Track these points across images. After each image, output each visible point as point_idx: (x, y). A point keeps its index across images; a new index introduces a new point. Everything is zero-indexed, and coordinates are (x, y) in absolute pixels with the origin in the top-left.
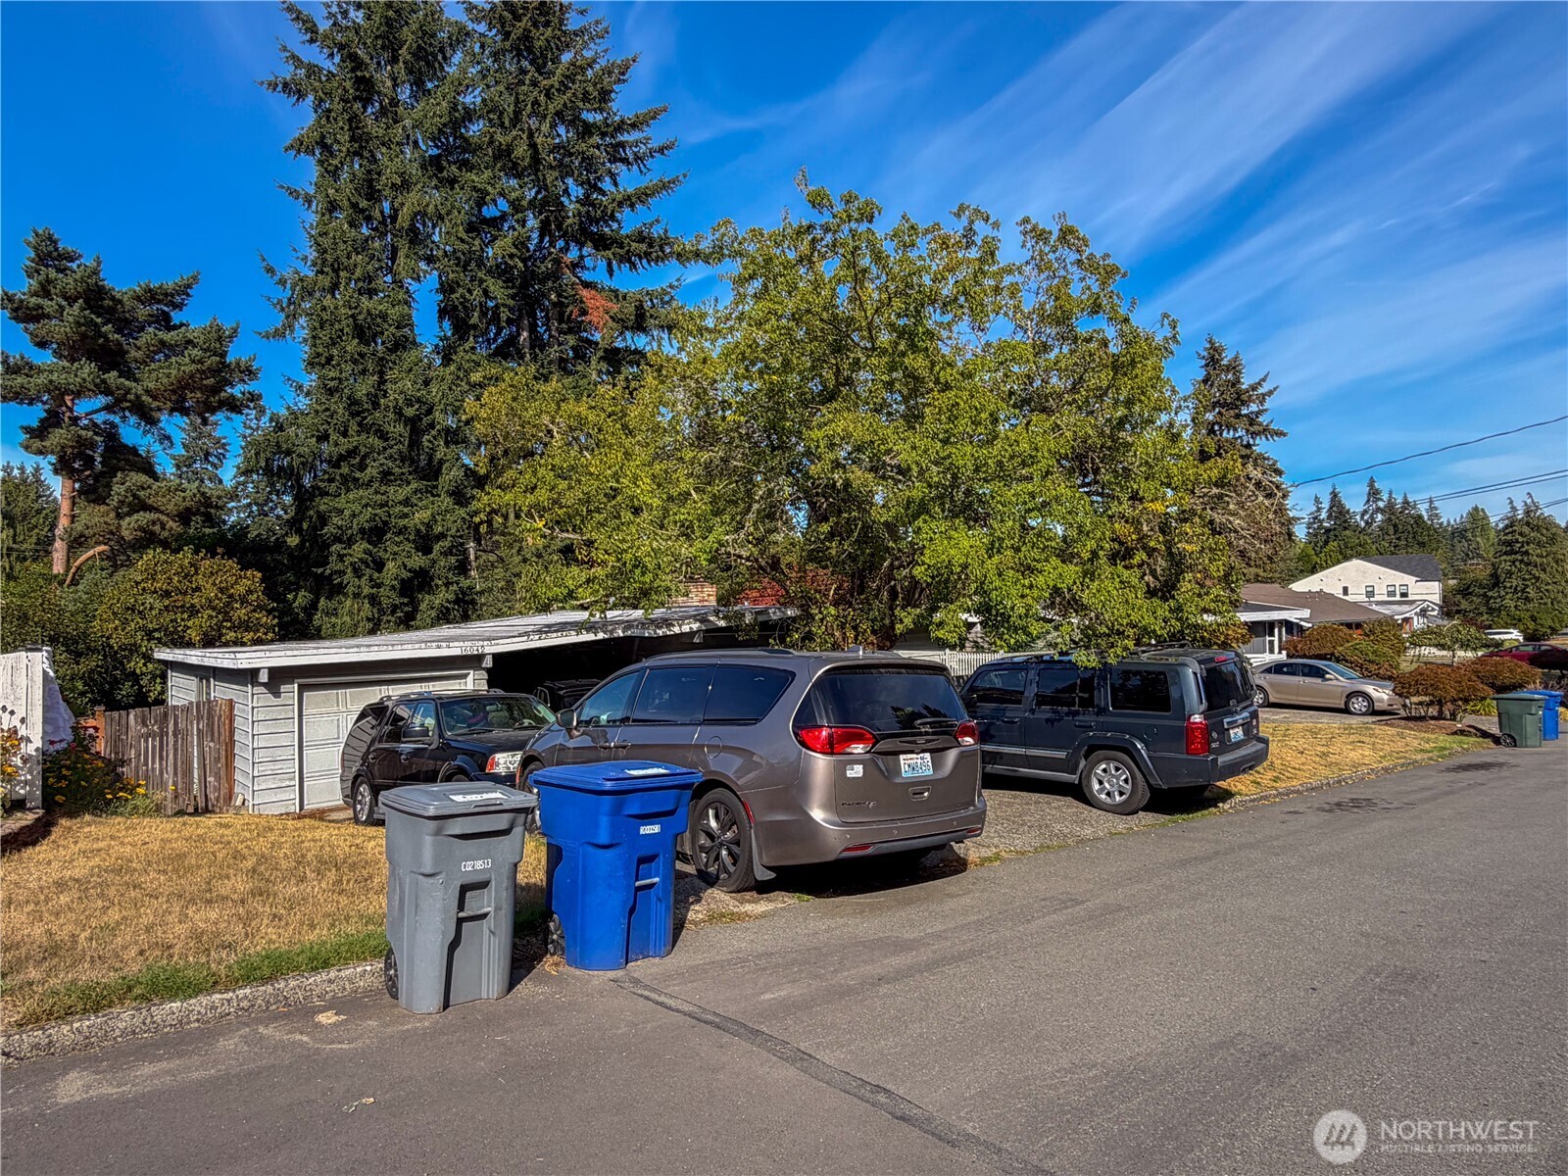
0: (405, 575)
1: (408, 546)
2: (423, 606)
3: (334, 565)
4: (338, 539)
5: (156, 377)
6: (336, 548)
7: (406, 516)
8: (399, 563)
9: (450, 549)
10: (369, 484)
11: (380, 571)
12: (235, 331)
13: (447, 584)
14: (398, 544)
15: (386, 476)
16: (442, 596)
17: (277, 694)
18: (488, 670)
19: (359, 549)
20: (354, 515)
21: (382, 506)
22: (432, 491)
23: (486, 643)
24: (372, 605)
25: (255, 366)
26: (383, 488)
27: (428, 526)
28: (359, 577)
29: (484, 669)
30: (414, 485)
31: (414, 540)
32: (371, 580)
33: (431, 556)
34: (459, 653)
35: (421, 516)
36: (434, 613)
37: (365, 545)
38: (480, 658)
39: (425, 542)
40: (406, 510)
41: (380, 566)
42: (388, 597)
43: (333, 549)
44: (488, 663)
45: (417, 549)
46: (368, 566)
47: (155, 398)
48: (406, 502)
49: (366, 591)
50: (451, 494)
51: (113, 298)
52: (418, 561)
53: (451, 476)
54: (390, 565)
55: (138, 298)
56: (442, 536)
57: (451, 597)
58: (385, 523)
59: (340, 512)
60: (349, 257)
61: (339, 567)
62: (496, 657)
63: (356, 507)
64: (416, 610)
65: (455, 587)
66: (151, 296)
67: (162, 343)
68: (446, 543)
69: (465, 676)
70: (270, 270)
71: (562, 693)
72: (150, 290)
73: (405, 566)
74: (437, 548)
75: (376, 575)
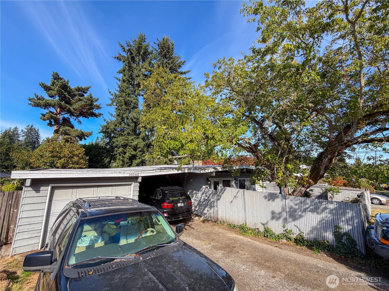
0: (130, 155)
1: (132, 149)
2: (134, 163)
3: (115, 153)
4: (116, 147)
5: (76, 106)
6: (116, 149)
7: (132, 143)
8: (129, 153)
9: (141, 151)
10: (124, 135)
11: (125, 154)
12: (98, 99)
13: (139, 158)
14: (129, 149)
15: (128, 134)
16: (138, 161)
17: (38, 191)
18: (140, 183)
19: (121, 149)
20: (120, 142)
21: (127, 140)
22: (138, 138)
23: (139, 172)
24: (122, 162)
25: (100, 106)
26: (127, 137)
27: (137, 145)
28: (120, 156)
29: (138, 182)
30: (134, 136)
31: (133, 148)
32: (123, 156)
33: (136, 152)
34: (128, 176)
35: (135, 143)
36: (136, 165)
37: (122, 149)
38: (137, 178)
39: (135, 149)
40: (132, 141)
41: (125, 153)
42: (126, 160)
43: (115, 149)
44: (140, 180)
45: (134, 150)
46: (122, 153)
47: (75, 110)
48: (132, 140)
49: (121, 158)
50: (142, 139)
51: (70, 89)
52: (134, 153)
53: (142, 135)
54: (127, 153)
55: (76, 89)
56: (139, 148)
57: (140, 161)
58: (127, 144)
59: (118, 141)
60: (126, 90)
61: (116, 153)
62: (143, 178)
63: (121, 140)
64: (132, 164)
65: (141, 159)
66: (79, 89)
67: (79, 99)
68: (140, 149)
69: (131, 185)
70: (110, 92)
71: (166, 192)
72: (79, 88)
73: (131, 154)
74: (138, 150)
75: (124, 155)
